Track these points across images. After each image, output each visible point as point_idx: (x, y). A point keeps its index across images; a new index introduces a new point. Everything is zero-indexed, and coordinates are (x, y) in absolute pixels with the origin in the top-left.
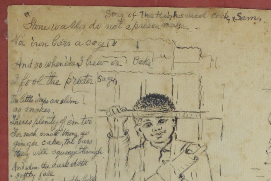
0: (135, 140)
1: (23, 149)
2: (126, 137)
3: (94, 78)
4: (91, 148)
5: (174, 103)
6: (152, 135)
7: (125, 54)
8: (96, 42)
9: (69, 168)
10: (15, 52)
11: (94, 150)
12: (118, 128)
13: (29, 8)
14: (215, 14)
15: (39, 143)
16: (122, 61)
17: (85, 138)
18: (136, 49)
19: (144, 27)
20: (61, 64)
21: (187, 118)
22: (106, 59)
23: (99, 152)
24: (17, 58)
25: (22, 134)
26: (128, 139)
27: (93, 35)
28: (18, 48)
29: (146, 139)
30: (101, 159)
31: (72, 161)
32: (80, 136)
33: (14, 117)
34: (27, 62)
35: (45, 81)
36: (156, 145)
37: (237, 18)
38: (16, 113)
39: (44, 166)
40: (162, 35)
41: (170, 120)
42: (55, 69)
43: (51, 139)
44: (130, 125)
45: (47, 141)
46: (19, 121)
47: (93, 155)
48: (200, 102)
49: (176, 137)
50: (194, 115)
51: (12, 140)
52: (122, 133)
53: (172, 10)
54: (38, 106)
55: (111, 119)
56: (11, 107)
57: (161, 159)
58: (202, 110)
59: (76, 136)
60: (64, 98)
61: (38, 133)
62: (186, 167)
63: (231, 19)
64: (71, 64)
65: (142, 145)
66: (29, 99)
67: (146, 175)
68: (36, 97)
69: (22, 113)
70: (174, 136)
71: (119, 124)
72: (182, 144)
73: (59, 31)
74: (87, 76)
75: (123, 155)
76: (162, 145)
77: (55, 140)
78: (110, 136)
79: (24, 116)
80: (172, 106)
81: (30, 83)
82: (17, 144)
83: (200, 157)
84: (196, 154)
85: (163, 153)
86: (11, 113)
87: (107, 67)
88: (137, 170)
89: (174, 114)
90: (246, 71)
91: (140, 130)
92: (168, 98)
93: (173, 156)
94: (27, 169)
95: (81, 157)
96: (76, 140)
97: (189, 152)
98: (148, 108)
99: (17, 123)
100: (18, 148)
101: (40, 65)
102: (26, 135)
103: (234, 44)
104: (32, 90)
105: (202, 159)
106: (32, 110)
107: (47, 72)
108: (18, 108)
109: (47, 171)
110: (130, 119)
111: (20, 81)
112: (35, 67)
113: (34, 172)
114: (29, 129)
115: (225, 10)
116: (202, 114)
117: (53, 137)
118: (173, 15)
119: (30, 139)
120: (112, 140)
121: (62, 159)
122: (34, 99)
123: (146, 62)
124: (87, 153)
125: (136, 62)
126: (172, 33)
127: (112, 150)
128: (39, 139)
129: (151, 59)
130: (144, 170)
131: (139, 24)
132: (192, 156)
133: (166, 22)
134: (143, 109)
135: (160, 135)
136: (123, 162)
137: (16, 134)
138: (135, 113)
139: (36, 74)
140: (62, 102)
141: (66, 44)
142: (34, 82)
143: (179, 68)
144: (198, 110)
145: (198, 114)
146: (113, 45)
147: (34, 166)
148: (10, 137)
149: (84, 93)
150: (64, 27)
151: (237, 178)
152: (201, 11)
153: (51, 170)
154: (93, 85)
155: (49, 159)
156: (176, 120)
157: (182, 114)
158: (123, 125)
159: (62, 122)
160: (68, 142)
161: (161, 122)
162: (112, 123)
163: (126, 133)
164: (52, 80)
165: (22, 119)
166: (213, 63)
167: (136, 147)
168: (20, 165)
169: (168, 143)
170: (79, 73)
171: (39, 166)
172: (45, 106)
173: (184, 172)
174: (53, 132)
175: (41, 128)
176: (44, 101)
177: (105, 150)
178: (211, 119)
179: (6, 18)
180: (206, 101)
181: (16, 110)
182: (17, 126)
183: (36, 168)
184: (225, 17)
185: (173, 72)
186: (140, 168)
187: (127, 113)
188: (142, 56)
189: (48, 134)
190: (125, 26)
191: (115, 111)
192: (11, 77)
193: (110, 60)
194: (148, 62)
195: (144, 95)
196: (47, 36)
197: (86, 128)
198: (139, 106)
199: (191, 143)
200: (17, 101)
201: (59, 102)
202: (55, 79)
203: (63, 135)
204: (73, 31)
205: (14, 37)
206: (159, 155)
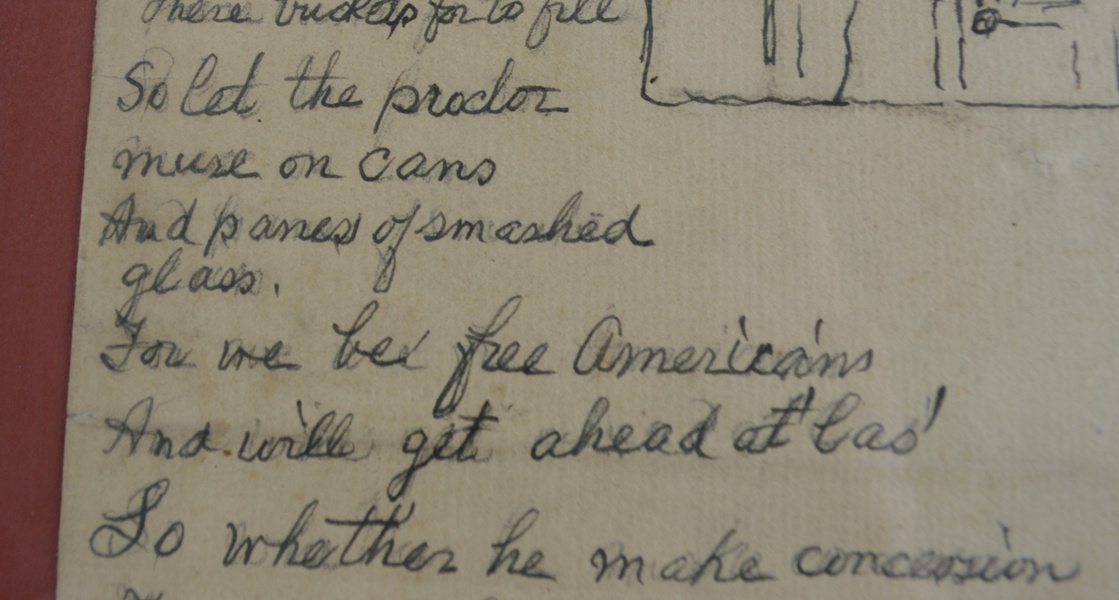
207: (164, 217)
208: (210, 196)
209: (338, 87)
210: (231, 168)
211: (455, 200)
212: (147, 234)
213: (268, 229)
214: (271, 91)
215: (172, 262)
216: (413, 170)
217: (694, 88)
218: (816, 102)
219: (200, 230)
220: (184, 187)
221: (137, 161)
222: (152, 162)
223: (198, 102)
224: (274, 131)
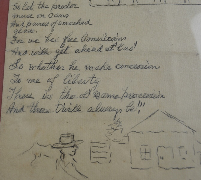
207: (20, 23)
208: (27, 20)
209: (45, 6)
210: (30, 17)
211: (63, 20)
212: (17, 26)
213: (35, 24)
215: (21, 29)
216: (57, 16)
217: (97, 4)
218: (115, 5)
219: (25, 25)
220: (23, 19)
221: (16, 16)
222: (18, 16)
223: (25, 8)
224: (36, 11)
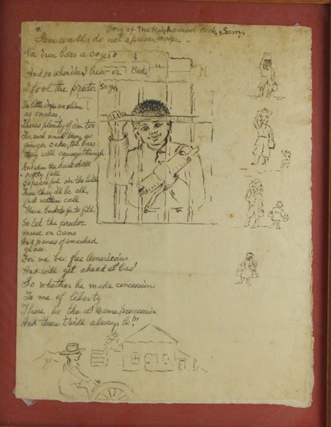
0: (134, 143)
1: (33, 150)
2: (125, 140)
3: (97, 86)
4: (94, 150)
5: (169, 108)
6: (149, 138)
7: (124, 65)
8: (99, 53)
9: (74, 168)
10: (27, 62)
11: (96, 152)
12: (119, 131)
13: (40, 24)
14: (203, 29)
15: (47, 145)
16: (122, 71)
17: (89, 140)
18: (134, 60)
19: (141, 40)
20: (68, 73)
21: (180, 122)
22: (108, 69)
23: (101, 154)
24: (29, 68)
25: (32, 137)
26: (128, 142)
27: (96, 48)
28: (30, 59)
29: (143, 142)
30: (103, 161)
31: (76, 162)
32: (84, 139)
33: (25, 120)
34: (38, 72)
35: (53, 88)
36: (152, 147)
37: (223, 32)
38: (27, 118)
39: (51, 167)
40: (158, 47)
41: (165, 123)
42: (62, 78)
43: (58, 141)
44: (129, 129)
45: (54, 143)
46: (29, 124)
47: (95, 156)
48: (192, 107)
49: (171, 140)
50: (187, 119)
51: (22, 142)
52: (121, 137)
53: (165, 25)
54: (46, 111)
55: (112, 123)
56: (23, 112)
57: (157, 160)
58: (193, 115)
59: (80, 139)
60: (70, 104)
61: (46, 136)
62: (180, 167)
63: (218, 33)
64: (77, 73)
65: (140, 147)
66: (39, 104)
67: (143, 175)
68: (45, 103)
69: (32, 118)
70: (168, 138)
71: (119, 128)
72: (176, 146)
73: (67, 44)
74: (91, 84)
75: (123, 156)
76: (159, 147)
77: (61, 143)
78: (111, 139)
79: (34, 120)
80: (166, 111)
81: (40, 90)
82: (27, 145)
83: (192, 158)
84: (189, 155)
85: (159, 154)
86: (22, 117)
87: (109, 76)
88: (136, 170)
89: (169, 119)
90: (232, 80)
91: (138, 133)
92: (163, 104)
93: (168, 158)
94: (35, 169)
95: (85, 158)
96: (80, 143)
97: (183, 153)
98: (145, 114)
99: (27, 126)
100: (28, 149)
101: (49, 74)
102: (36, 137)
103: (221, 55)
104: (42, 97)
105: (195, 159)
106: (41, 114)
107: (55, 80)
108: (29, 112)
109: (53, 171)
110: (129, 123)
111: (31, 88)
112: (45, 76)
113: (42, 172)
114: (38, 132)
115: (212, 25)
116: (194, 119)
117: (60, 140)
118: (166, 29)
119: (39, 141)
120: (113, 143)
121: (68, 160)
122: (43, 104)
123: (143, 72)
124: (90, 154)
125: (134, 71)
126: (167, 46)
127: (113, 152)
128: (47, 141)
129: (147, 68)
130: (142, 170)
131: (137, 38)
132: (186, 157)
133: (160, 36)
134: (141, 114)
135: (156, 138)
136: (123, 163)
137: (26, 136)
138: (133, 118)
139: (44, 82)
140: (68, 108)
141: (72, 55)
142: (44, 89)
143: (172, 77)
144: (190, 115)
145: (190, 119)
146: (114, 56)
147: (41, 166)
148: (21, 139)
149: (88, 99)
150: (70, 40)
151: (226, 177)
152: (191, 26)
153: (58, 170)
154: (96, 93)
155: (56, 160)
156: (170, 124)
157: (176, 118)
158: (123, 129)
159: (68, 125)
160: (73, 144)
161: (156, 126)
162: (113, 127)
163: (125, 136)
164: (60, 87)
165: (32, 123)
166: (203, 72)
167: (134, 149)
168: (29, 165)
169: (164, 145)
170: (84, 81)
171: (47, 166)
172: (53, 111)
173: (178, 171)
174: (60, 135)
175: (49, 131)
176: (52, 107)
177: (106, 152)
178: (202, 123)
179: (20, 32)
180: (197, 106)
181: (27, 114)
182: (27, 130)
183: (43, 168)
184: (213, 32)
185: (167, 80)
186: (138, 168)
187: (127, 118)
188: (140, 66)
189: (55, 137)
190: (124, 39)
191: (116, 116)
192: (23, 85)
193: (112, 70)
194: (145, 71)
195: (141, 101)
196: (55, 49)
197: (90, 131)
198: (137, 111)
199: (184, 145)
200: (28, 107)
201: (66, 107)
202: (62, 86)
203: (69, 138)
204: (79, 43)
205: (26, 49)
206: (156, 156)
207: (30, 241)
208: (36, 238)
209: (54, 222)
210: (39, 234)
211: (70, 238)
212: (27, 243)
214: (44, 223)
215: (31, 247)
216: (64, 234)
217: (104, 221)
218: (121, 223)
219: (35, 242)
220: (32, 237)
221: (26, 233)
222: (28, 233)
223: (34, 225)
224: (45, 228)
